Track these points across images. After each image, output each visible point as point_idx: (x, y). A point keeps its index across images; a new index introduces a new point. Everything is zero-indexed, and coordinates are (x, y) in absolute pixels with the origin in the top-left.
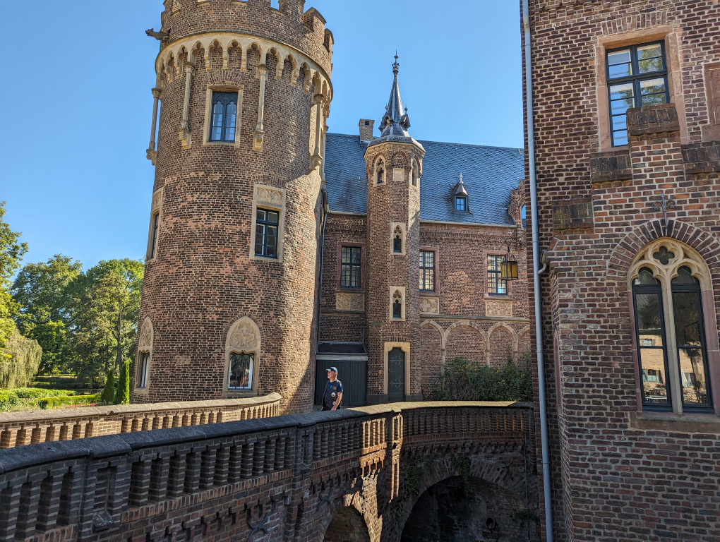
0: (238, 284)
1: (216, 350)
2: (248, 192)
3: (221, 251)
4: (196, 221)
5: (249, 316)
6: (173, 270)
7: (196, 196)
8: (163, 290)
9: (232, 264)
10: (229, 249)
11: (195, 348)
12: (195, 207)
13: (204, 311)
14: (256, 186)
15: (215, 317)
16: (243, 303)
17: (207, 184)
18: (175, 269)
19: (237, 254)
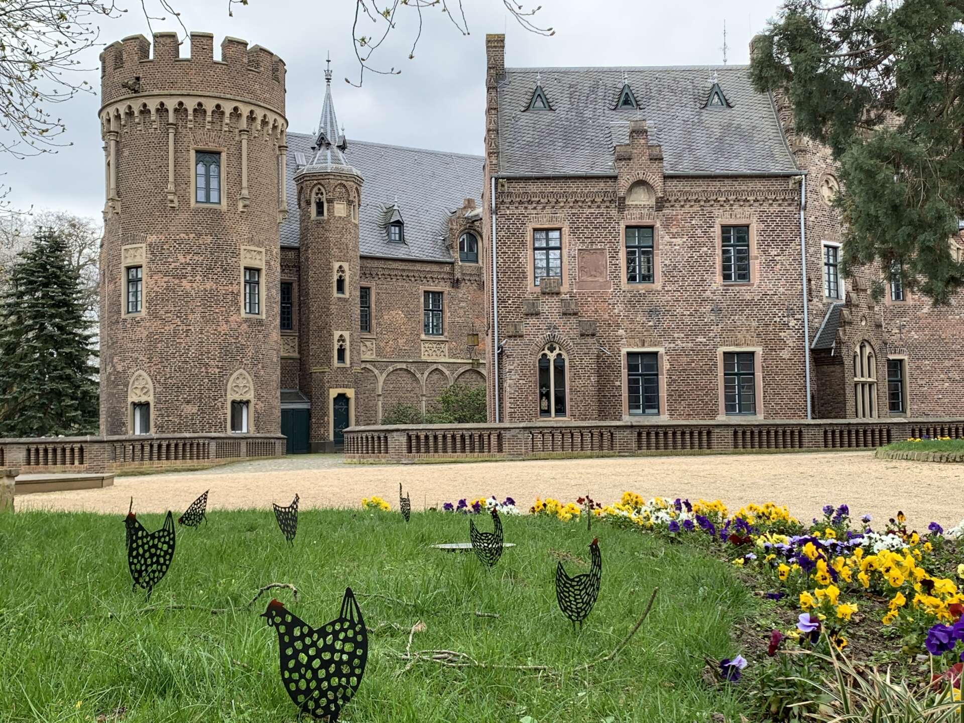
0: (233, 341)
1: (220, 400)
2: (236, 254)
3: (217, 311)
4: (191, 282)
5: (244, 369)
6: (170, 328)
7: (189, 257)
8: (159, 345)
9: (227, 322)
10: (224, 309)
11: (201, 398)
12: (189, 268)
13: (206, 365)
14: (242, 247)
15: (217, 370)
16: (239, 358)
17: (199, 246)
18: (172, 327)
19: (231, 313)
